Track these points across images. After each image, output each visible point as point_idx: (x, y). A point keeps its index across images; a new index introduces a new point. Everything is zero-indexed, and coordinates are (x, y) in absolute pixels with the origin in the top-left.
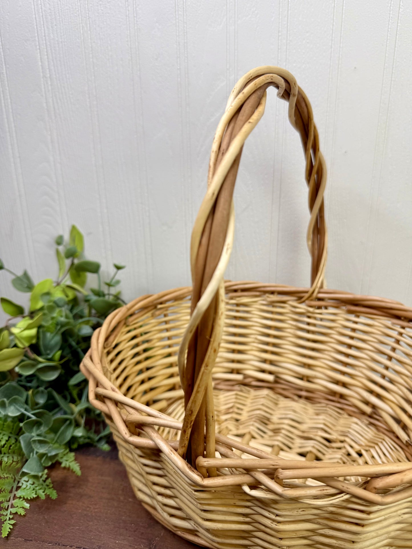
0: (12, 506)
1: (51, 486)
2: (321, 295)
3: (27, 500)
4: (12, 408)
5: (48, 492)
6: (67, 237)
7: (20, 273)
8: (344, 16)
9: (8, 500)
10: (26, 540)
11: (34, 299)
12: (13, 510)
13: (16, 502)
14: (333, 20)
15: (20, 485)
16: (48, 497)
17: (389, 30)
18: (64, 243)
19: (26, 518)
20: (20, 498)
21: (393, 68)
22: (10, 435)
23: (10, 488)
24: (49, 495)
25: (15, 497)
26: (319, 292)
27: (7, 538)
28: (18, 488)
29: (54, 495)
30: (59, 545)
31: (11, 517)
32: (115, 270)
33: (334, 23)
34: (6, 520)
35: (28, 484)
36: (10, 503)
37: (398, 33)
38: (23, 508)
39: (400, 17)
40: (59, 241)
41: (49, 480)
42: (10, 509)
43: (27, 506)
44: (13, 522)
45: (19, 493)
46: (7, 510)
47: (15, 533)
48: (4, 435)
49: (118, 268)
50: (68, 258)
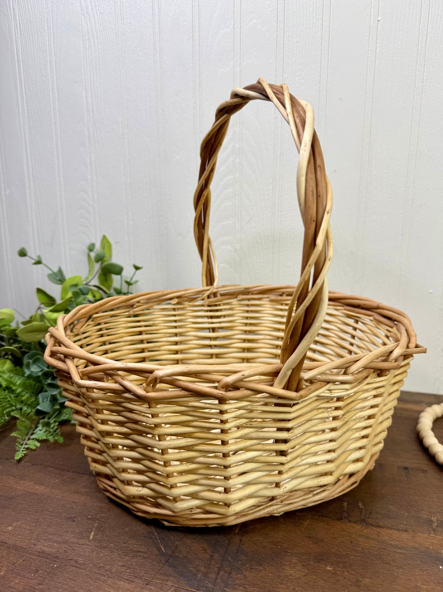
0: (26, 444)
1: (60, 434)
3: (38, 440)
5: (56, 438)
6: (98, 246)
7: (56, 270)
8: (329, 56)
9: (24, 439)
10: (33, 465)
11: (64, 291)
12: (26, 446)
13: (30, 442)
14: (321, 60)
15: (35, 432)
16: (56, 442)
17: (369, 66)
18: (95, 250)
19: (36, 452)
20: (33, 439)
21: (373, 98)
22: (32, 394)
23: (26, 432)
24: (57, 440)
25: (29, 439)
27: (20, 460)
28: (32, 434)
29: (61, 440)
30: (59, 469)
31: (24, 450)
32: (134, 270)
33: (322, 63)
34: (19, 451)
35: (42, 432)
36: (25, 442)
37: (376, 69)
38: (35, 445)
39: (377, 56)
40: (91, 248)
41: (59, 430)
42: (24, 446)
43: (38, 445)
44: (25, 452)
45: (34, 436)
46: (22, 445)
47: (26, 459)
48: (26, 393)
49: (137, 268)
50: (97, 261)
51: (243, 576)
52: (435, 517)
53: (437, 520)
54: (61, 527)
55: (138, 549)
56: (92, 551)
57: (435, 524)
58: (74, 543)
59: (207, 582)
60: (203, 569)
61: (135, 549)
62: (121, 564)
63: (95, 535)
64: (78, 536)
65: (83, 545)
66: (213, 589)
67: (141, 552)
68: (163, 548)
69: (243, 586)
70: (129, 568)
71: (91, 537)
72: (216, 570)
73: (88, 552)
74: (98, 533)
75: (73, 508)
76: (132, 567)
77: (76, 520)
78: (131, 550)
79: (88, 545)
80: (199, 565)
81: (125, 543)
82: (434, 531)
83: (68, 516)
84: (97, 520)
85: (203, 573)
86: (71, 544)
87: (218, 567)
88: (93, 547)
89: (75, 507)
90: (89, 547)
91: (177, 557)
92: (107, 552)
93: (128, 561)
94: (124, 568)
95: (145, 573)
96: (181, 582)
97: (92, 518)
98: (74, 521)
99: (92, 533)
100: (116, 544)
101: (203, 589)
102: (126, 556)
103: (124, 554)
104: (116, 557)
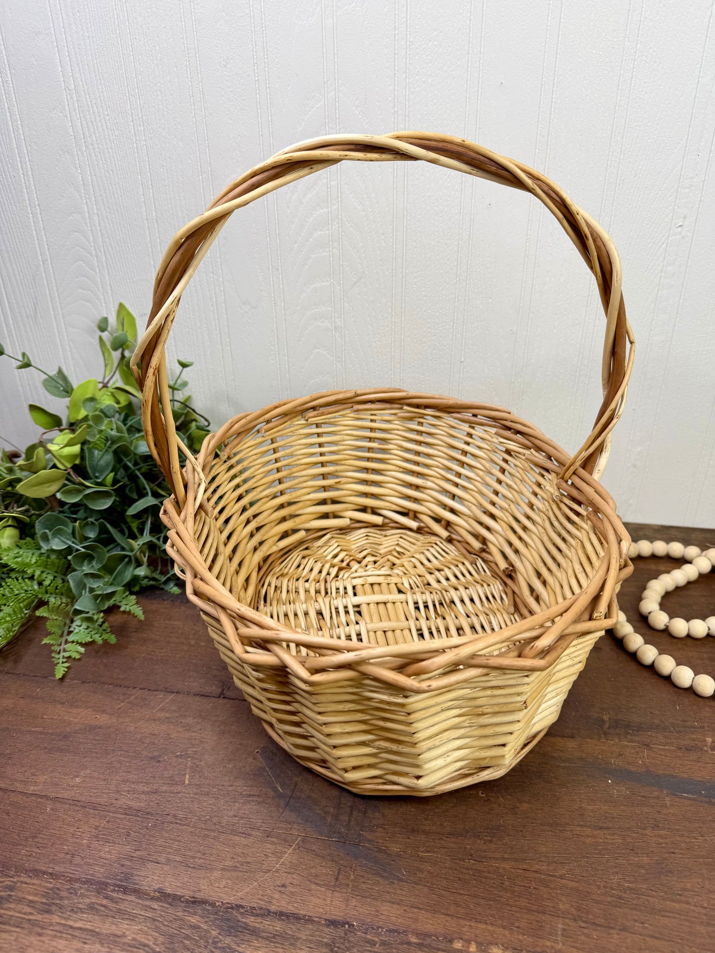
0: (65, 651)
1: (109, 630)
3: (81, 644)
4: (57, 540)
5: (105, 636)
6: (113, 320)
7: (53, 372)
8: (485, 6)
9: (59, 644)
10: (83, 682)
11: (73, 407)
12: (67, 654)
13: (69, 646)
14: (471, 12)
15: (72, 629)
16: (105, 642)
17: (549, 28)
18: (109, 329)
19: (82, 662)
20: (73, 642)
21: (554, 84)
22: (56, 575)
23: (60, 632)
24: (106, 640)
25: (66, 642)
27: (62, 679)
28: (70, 633)
29: (113, 639)
30: (120, 686)
31: (65, 660)
32: (181, 368)
33: (472, 17)
34: (58, 663)
35: (81, 628)
36: (62, 648)
37: (560, 32)
38: (77, 652)
39: (563, 9)
40: (103, 326)
41: (106, 625)
42: (62, 654)
43: (82, 650)
44: (67, 665)
45: (71, 638)
46: (59, 653)
47: (70, 675)
48: (48, 574)
49: (184, 365)
50: (115, 349)
51: (381, 815)
52: (608, 716)
53: (610, 719)
54: (145, 772)
55: (248, 793)
56: (192, 801)
57: (607, 725)
58: (166, 792)
59: (339, 826)
60: (332, 810)
61: (245, 793)
62: (231, 813)
63: (191, 778)
64: (170, 782)
65: (178, 793)
66: (347, 834)
67: (253, 795)
68: (279, 788)
69: (382, 828)
70: (242, 818)
71: (187, 782)
72: (348, 809)
73: (188, 802)
74: (194, 775)
75: (154, 743)
76: (246, 816)
77: (161, 759)
78: (240, 795)
79: (184, 793)
80: (326, 806)
81: (231, 786)
82: (605, 734)
83: (150, 755)
84: (189, 757)
85: (332, 815)
86: (164, 794)
87: (350, 807)
88: (192, 795)
89: (156, 741)
90: (187, 796)
91: (299, 798)
92: (211, 800)
93: (239, 809)
94: (236, 818)
95: (263, 823)
96: (308, 829)
97: (181, 755)
98: (159, 761)
99: (187, 776)
100: (220, 787)
101: (335, 835)
102: (235, 802)
103: (233, 800)
104: (223, 805)
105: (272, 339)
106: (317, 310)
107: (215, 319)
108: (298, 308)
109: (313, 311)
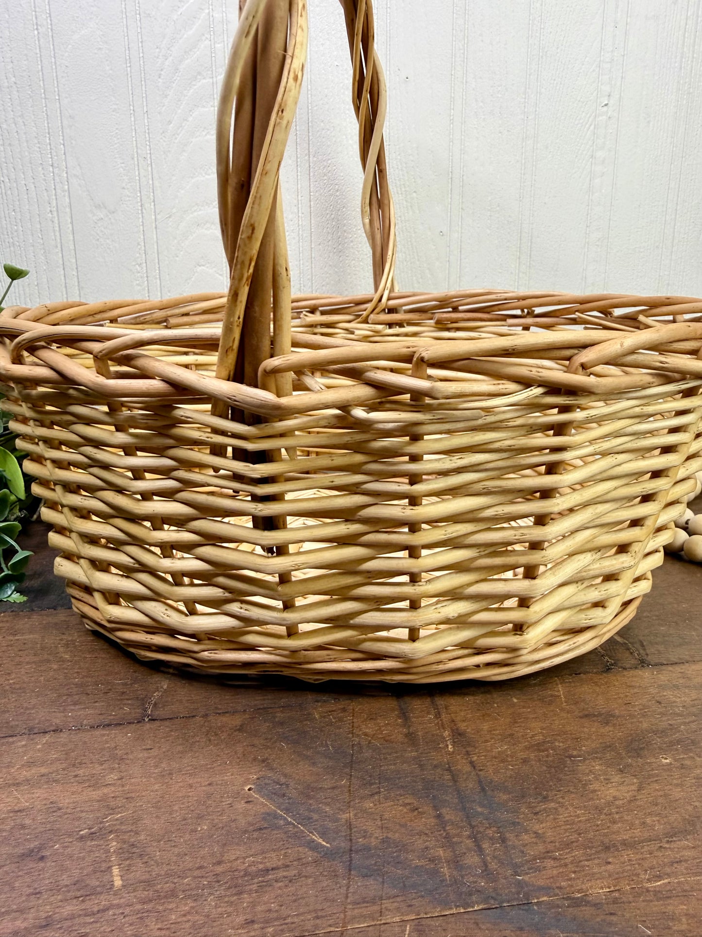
2: (392, 303)
26: (389, 299)
51: (532, 835)
54: (13, 889)
55: (261, 866)
56: (141, 918)
58: (72, 917)
59: (471, 879)
60: (441, 852)
61: (254, 868)
62: (240, 919)
63: (126, 871)
64: (78, 894)
65: (104, 911)
66: (495, 889)
67: (272, 869)
68: (320, 841)
69: (550, 857)
70: (267, 922)
71: (118, 882)
72: (469, 843)
73: (131, 925)
74: (130, 865)
75: (23, 827)
76: (275, 915)
77: (46, 853)
78: (245, 875)
79: (119, 906)
80: (427, 848)
81: (219, 863)
83: (19, 850)
84: (111, 832)
85: (448, 862)
86: (68, 923)
87: (469, 837)
88: (139, 907)
89: (27, 822)
90: (127, 911)
91: (367, 848)
92: (186, 905)
93: (253, 905)
94: (256, 926)
95: (317, 918)
96: (414, 902)
97: (92, 833)
98: (42, 858)
99: (116, 871)
100: (197, 873)
101: (474, 898)
102: (240, 893)
103: (234, 891)
104: (216, 907)
105: (138, 255)
106: (200, 213)
107: (54, 231)
108: (174, 210)
109: (195, 214)
